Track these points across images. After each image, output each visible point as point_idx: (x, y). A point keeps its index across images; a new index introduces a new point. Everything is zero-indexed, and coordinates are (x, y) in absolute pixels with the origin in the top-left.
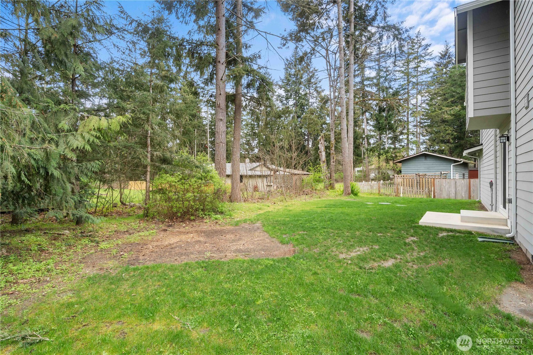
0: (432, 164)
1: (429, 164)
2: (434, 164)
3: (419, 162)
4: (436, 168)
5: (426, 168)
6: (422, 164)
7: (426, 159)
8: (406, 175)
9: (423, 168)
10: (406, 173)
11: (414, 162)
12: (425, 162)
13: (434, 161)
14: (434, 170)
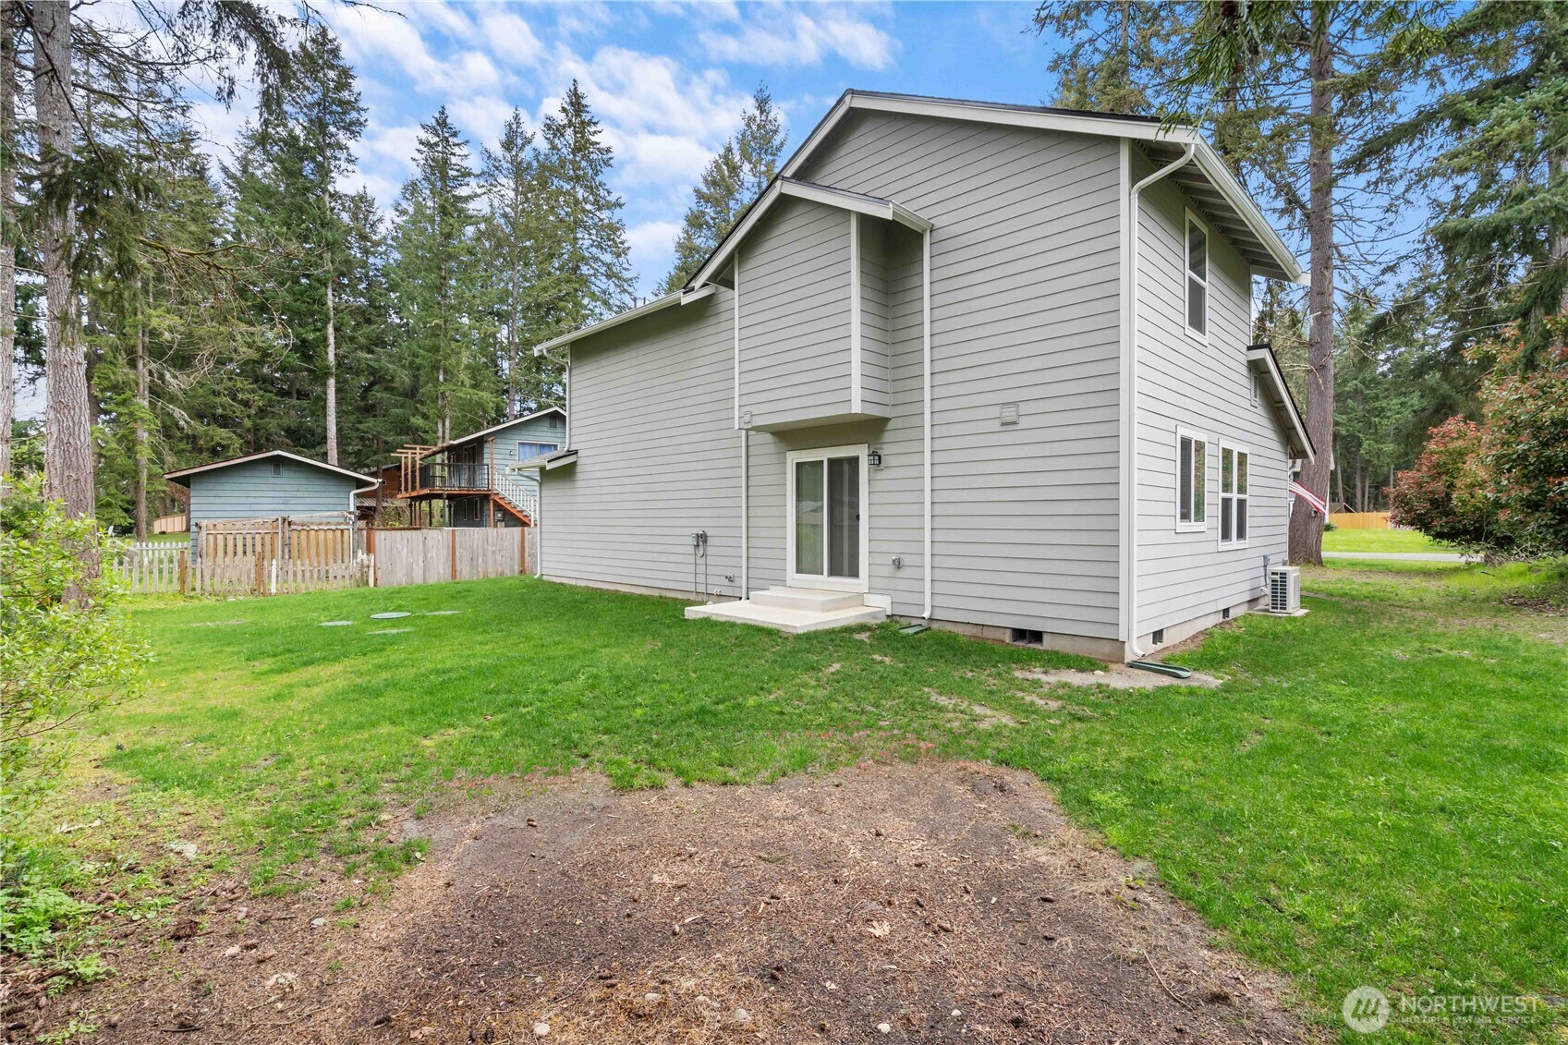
0: (295, 488)
1: (287, 488)
2: (302, 488)
3: (256, 480)
4: (308, 501)
5: (280, 501)
6: (263, 487)
7: (277, 472)
8: (213, 522)
9: (270, 500)
10: (211, 514)
11: (242, 480)
12: (273, 480)
13: (304, 481)
14: (302, 507)
